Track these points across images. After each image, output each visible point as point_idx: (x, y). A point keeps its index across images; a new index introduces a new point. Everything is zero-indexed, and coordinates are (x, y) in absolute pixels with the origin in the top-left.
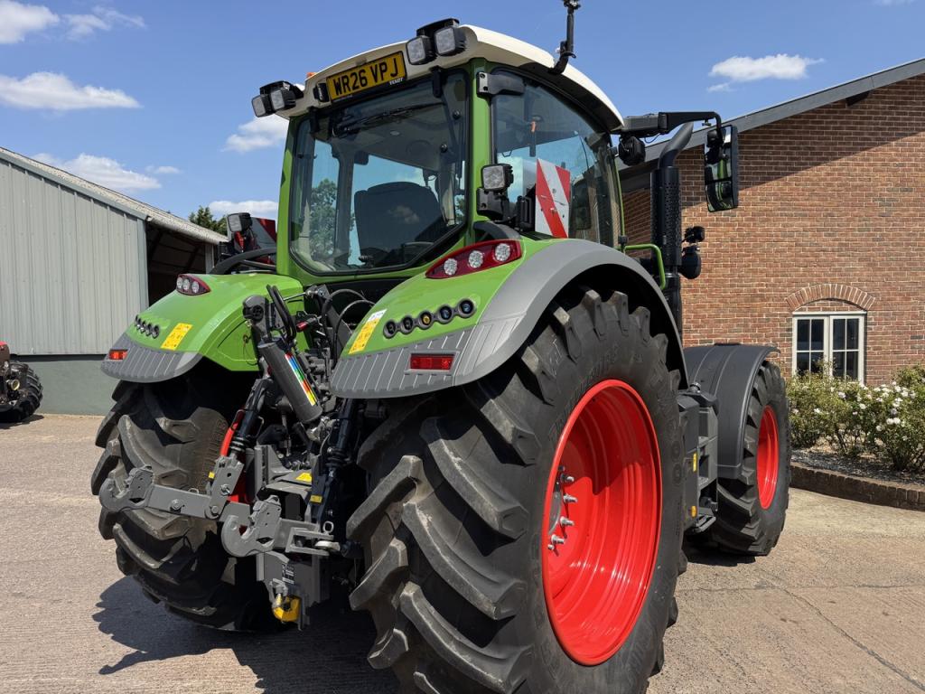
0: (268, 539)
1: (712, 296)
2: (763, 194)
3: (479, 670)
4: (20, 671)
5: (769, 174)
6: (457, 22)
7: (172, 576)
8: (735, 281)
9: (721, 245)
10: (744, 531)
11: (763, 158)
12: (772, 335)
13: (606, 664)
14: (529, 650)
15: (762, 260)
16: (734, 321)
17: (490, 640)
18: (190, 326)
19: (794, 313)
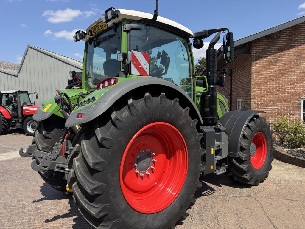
0: (46, 167)
1: (268, 92)
2: (289, 54)
3: (89, 209)
4: (15, 199)
5: (291, 46)
6: (114, 8)
7: (47, 176)
8: (277, 86)
9: (271, 73)
10: (244, 176)
11: (289, 40)
12: (292, 106)
13: (155, 215)
14: (109, 205)
15: (288, 79)
16: (276, 101)
17: (94, 201)
18: (51, 105)
19: (302, 98)
